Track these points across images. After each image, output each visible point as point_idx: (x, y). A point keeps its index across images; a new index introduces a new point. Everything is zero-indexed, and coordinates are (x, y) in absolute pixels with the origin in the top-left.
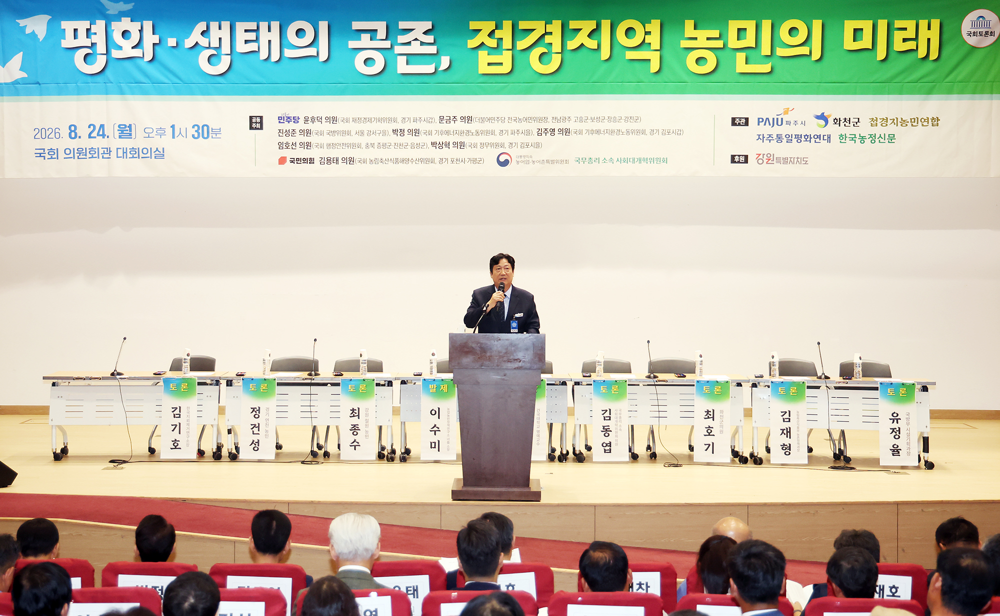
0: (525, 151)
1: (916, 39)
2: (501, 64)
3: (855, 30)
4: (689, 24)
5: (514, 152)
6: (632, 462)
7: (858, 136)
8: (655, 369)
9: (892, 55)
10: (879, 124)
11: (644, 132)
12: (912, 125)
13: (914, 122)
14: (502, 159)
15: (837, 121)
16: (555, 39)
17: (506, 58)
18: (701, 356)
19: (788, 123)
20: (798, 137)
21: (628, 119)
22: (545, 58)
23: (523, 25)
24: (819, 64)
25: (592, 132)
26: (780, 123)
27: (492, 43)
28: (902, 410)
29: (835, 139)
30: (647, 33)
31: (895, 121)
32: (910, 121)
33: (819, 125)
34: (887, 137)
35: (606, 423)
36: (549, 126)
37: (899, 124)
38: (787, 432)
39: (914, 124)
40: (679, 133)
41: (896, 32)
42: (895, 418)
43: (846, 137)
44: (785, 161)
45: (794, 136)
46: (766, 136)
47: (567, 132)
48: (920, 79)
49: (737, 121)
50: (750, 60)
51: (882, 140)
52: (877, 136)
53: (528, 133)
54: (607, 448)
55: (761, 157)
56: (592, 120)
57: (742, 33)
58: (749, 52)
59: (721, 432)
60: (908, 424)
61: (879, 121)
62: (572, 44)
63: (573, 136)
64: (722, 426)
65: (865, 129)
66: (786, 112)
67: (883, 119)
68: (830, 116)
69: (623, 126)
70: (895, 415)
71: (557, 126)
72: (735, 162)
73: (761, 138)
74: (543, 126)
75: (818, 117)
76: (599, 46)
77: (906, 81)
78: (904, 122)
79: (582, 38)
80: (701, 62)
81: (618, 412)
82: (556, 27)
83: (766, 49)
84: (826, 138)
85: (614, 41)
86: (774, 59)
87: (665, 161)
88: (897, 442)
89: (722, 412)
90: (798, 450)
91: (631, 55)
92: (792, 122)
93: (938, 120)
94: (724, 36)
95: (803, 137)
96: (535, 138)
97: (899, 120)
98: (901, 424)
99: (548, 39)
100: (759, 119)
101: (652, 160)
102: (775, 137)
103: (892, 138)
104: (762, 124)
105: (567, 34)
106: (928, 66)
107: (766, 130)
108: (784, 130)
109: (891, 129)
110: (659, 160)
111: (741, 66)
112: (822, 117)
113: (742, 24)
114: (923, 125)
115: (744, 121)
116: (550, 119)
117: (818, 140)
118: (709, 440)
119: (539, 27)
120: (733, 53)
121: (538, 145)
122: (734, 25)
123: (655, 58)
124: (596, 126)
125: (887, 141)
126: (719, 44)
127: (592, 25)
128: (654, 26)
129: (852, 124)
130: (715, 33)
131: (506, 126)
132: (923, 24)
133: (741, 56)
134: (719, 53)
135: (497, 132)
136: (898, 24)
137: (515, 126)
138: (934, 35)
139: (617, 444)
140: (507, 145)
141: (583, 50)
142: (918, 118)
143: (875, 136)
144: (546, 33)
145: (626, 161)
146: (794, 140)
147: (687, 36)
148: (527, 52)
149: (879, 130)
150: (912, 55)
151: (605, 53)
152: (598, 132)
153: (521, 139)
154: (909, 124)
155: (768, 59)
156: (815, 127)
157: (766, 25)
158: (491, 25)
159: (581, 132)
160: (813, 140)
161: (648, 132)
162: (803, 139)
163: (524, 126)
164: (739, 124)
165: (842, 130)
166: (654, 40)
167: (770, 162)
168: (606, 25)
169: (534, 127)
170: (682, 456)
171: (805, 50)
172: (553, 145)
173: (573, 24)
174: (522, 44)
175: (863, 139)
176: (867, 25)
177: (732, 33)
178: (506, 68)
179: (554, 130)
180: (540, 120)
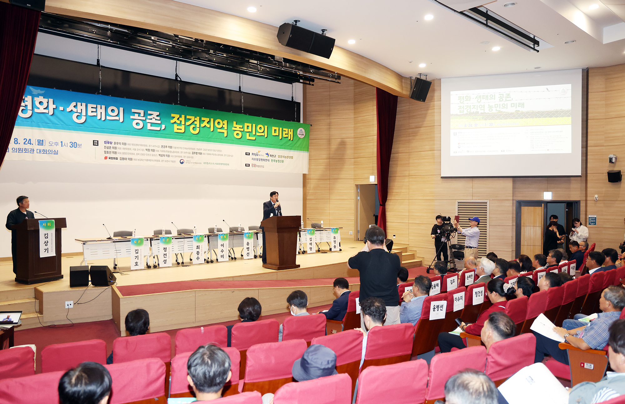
0: (189, 159)
1: (288, 134)
2: (181, 129)
3: (275, 130)
4: (235, 123)
5: (185, 159)
7: (275, 160)
9: (283, 138)
11: (222, 155)
14: (181, 161)
15: (271, 156)
16: (197, 123)
17: (183, 127)
19: (259, 155)
21: (218, 151)
22: (194, 129)
23: (188, 117)
24: (267, 139)
25: (208, 154)
26: (257, 155)
27: (178, 122)
29: (270, 160)
30: (224, 124)
33: (266, 156)
36: (196, 151)
40: (232, 156)
41: (284, 132)
43: (273, 160)
44: (259, 166)
45: (261, 159)
47: (201, 154)
48: (289, 145)
49: (247, 154)
50: (250, 136)
52: (280, 161)
53: (189, 153)
55: (253, 165)
56: (208, 150)
57: (248, 127)
58: (250, 133)
61: (280, 156)
62: (202, 125)
63: (203, 155)
65: (277, 158)
66: (259, 152)
68: (269, 154)
69: (217, 153)
71: (198, 151)
73: (253, 159)
74: (194, 151)
75: (266, 154)
76: (210, 126)
77: (286, 146)
78: (285, 157)
79: (205, 123)
80: (238, 135)
82: (198, 119)
83: (254, 133)
84: (268, 160)
85: (214, 126)
86: (256, 136)
87: (228, 165)
91: (219, 130)
93: (293, 157)
94: (243, 127)
96: (191, 155)
99: (195, 122)
100: (252, 153)
101: (225, 164)
102: (256, 159)
103: (283, 161)
104: (253, 155)
105: (201, 122)
106: (291, 142)
107: (254, 157)
108: (258, 157)
109: (283, 159)
111: (248, 138)
112: (267, 154)
113: (248, 124)
114: (289, 158)
116: (196, 149)
117: (266, 161)
119: (193, 118)
120: (246, 133)
121: (192, 157)
122: (246, 124)
123: (225, 132)
124: (209, 152)
126: (242, 130)
127: (208, 120)
128: (225, 122)
129: (274, 157)
130: (241, 127)
131: (182, 150)
132: (289, 130)
133: (248, 134)
134: (242, 132)
135: (180, 152)
136: (284, 129)
137: (186, 151)
138: (292, 133)
140: (183, 157)
141: (206, 127)
142: (288, 156)
144: (195, 121)
145: (217, 164)
147: (234, 126)
148: (189, 126)
149: (280, 159)
150: (287, 138)
151: (212, 129)
152: (210, 154)
153: (187, 155)
154: (287, 158)
155: (254, 136)
156: (265, 157)
157: (254, 125)
158: (178, 116)
159: (205, 154)
161: (224, 155)
162: (263, 160)
163: (188, 151)
165: (272, 158)
166: (225, 126)
167: (255, 166)
168: (212, 120)
169: (191, 151)
171: (263, 134)
172: (197, 158)
173: (203, 119)
174: (188, 123)
175: (277, 161)
176: (277, 129)
177: (246, 127)
178: (183, 131)
179: (197, 153)
180: (193, 149)
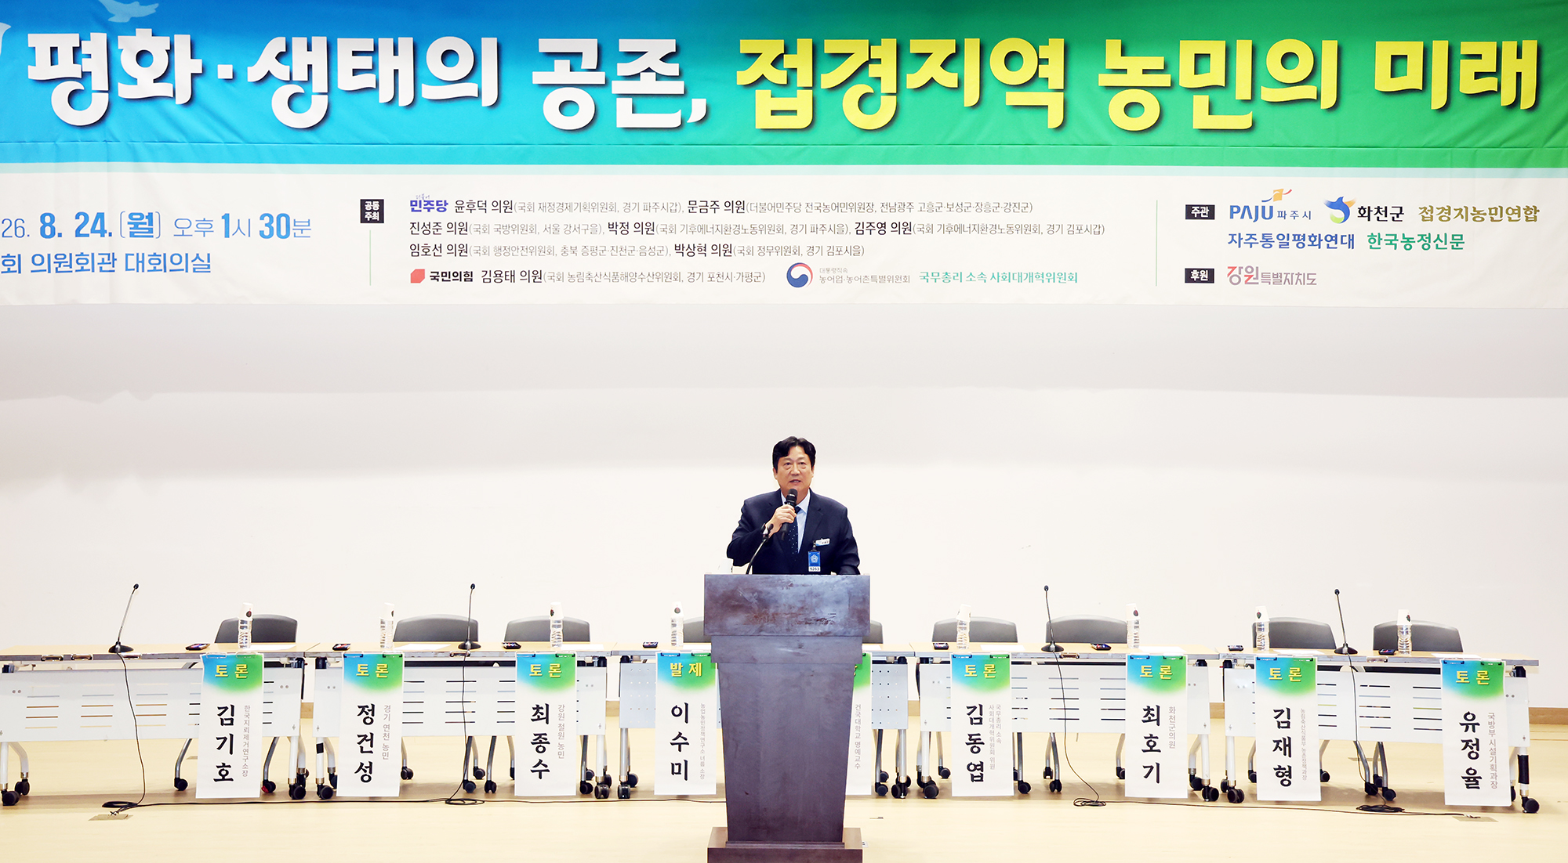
0: (835, 261)
1: (1497, 73)
2: (794, 112)
3: (1394, 58)
4: (1113, 46)
5: (817, 263)
6: (1020, 798)
7: (1400, 237)
8: (1058, 635)
9: (1457, 101)
10: (1436, 218)
11: (1036, 229)
12: (1492, 220)
13: (1496, 214)
14: (796, 274)
15: (1364, 212)
16: (886, 70)
17: (802, 102)
18: (1136, 614)
19: (1282, 215)
20: (1299, 239)
21: (1011, 206)
22: (868, 103)
23: (831, 46)
24: (1333, 115)
25: (948, 229)
26: (1267, 215)
27: (778, 76)
28: (1481, 707)
29: (1361, 241)
30: (1042, 61)
31: (1463, 213)
32: (1488, 212)
33: (1334, 219)
34: (1449, 239)
35: (975, 729)
36: (876, 218)
37: (1470, 217)
38: (1285, 746)
39: (1495, 218)
40: (1098, 230)
41: (1464, 63)
42: (1470, 722)
43: (1380, 239)
44: (1277, 278)
45: (1291, 238)
46: (1245, 237)
47: (906, 228)
48: (1505, 141)
49: (1195, 211)
50: (1215, 109)
51: (1441, 245)
52: (1433, 238)
53: (840, 229)
54: (976, 773)
55: (1236, 272)
56: (950, 207)
57: (1202, 62)
58: (1215, 94)
59: (1172, 745)
60: (1492, 733)
61: (1436, 211)
62: (914, 80)
63: (916, 236)
64: (1172, 735)
65: (1411, 225)
66: (1278, 196)
67: (1443, 209)
68: (1352, 203)
69: (1002, 218)
70: (1470, 717)
71: (889, 218)
72: (1192, 281)
73: (1235, 239)
74: (866, 218)
75: (1332, 205)
76: (960, 82)
77: (1482, 143)
78: (1478, 214)
79: (931, 69)
80: (1133, 110)
81: (995, 710)
82: (887, 49)
83: (1243, 90)
84: (1346, 240)
85: (986, 74)
86: (1256, 106)
87: (1074, 278)
88: (1473, 764)
89: (1172, 710)
90: (1305, 778)
91: (1014, 98)
92: (1289, 213)
93: (1536, 211)
94: (1172, 68)
95: (1307, 238)
96: (851, 239)
97: (1471, 211)
98: (1481, 733)
99: (873, 70)
100: (1232, 207)
101: (1052, 277)
102: (1259, 238)
103: (1457, 241)
104: (1237, 216)
105: (907, 62)
106: (1519, 119)
107: (1245, 226)
108: (1274, 227)
109: (1456, 226)
110: (1062, 277)
111: (1202, 119)
112: (1339, 205)
113: (1202, 46)
114: (1510, 219)
115: (1207, 211)
116: (878, 207)
117: (1332, 244)
118: (1151, 759)
119: (859, 49)
120: (1189, 94)
121: (856, 251)
122: (1188, 49)
123: (1055, 102)
124: (955, 218)
125: (1449, 246)
126: (1164, 80)
127: (948, 47)
128: (1054, 49)
129: (1390, 217)
130: (1157, 63)
131: (803, 218)
132: (1510, 48)
133: (1201, 101)
134: (1163, 94)
135: (788, 228)
136: (1467, 47)
137: (818, 218)
138: (1528, 66)
139: (992, 767)
140: (804, 250)
141: (933, 89)
142: (1501, 208)
143: (1429, 238)
144: (871, 61)
145: (1007, 277)
146: (1293, 244)
147: (1109, 65)
148: (837, 93)
149: (1435, 228)
150: (1489, 101)
151: (971, 95)
152: (960, 228)
153: (827, 239)
154: (1487, 218)
155: (1246, 107)
156: (1327, 222)
157: (1243, 48)
158: (777, 47)
159: (930, 229)
160: (1324, 244)
161: (1044, 228)
162: (1307, 242)
163: (833, 218)
164: (1199, 217)
165: (1373, 226)
166: (1054, 72)
167: (1251, 280)
168: (972, 47)
169: (851, 219)
170: (1106, 788)
171: (1309, 92)
172: (884, 250)
173: (917, 46)
174: (829, 79)
175: (1408, 242)
176: (1413, 50)
177: (1186, 63)
178: (803, 119)
179: (884, 225)
180: (860, 207)
